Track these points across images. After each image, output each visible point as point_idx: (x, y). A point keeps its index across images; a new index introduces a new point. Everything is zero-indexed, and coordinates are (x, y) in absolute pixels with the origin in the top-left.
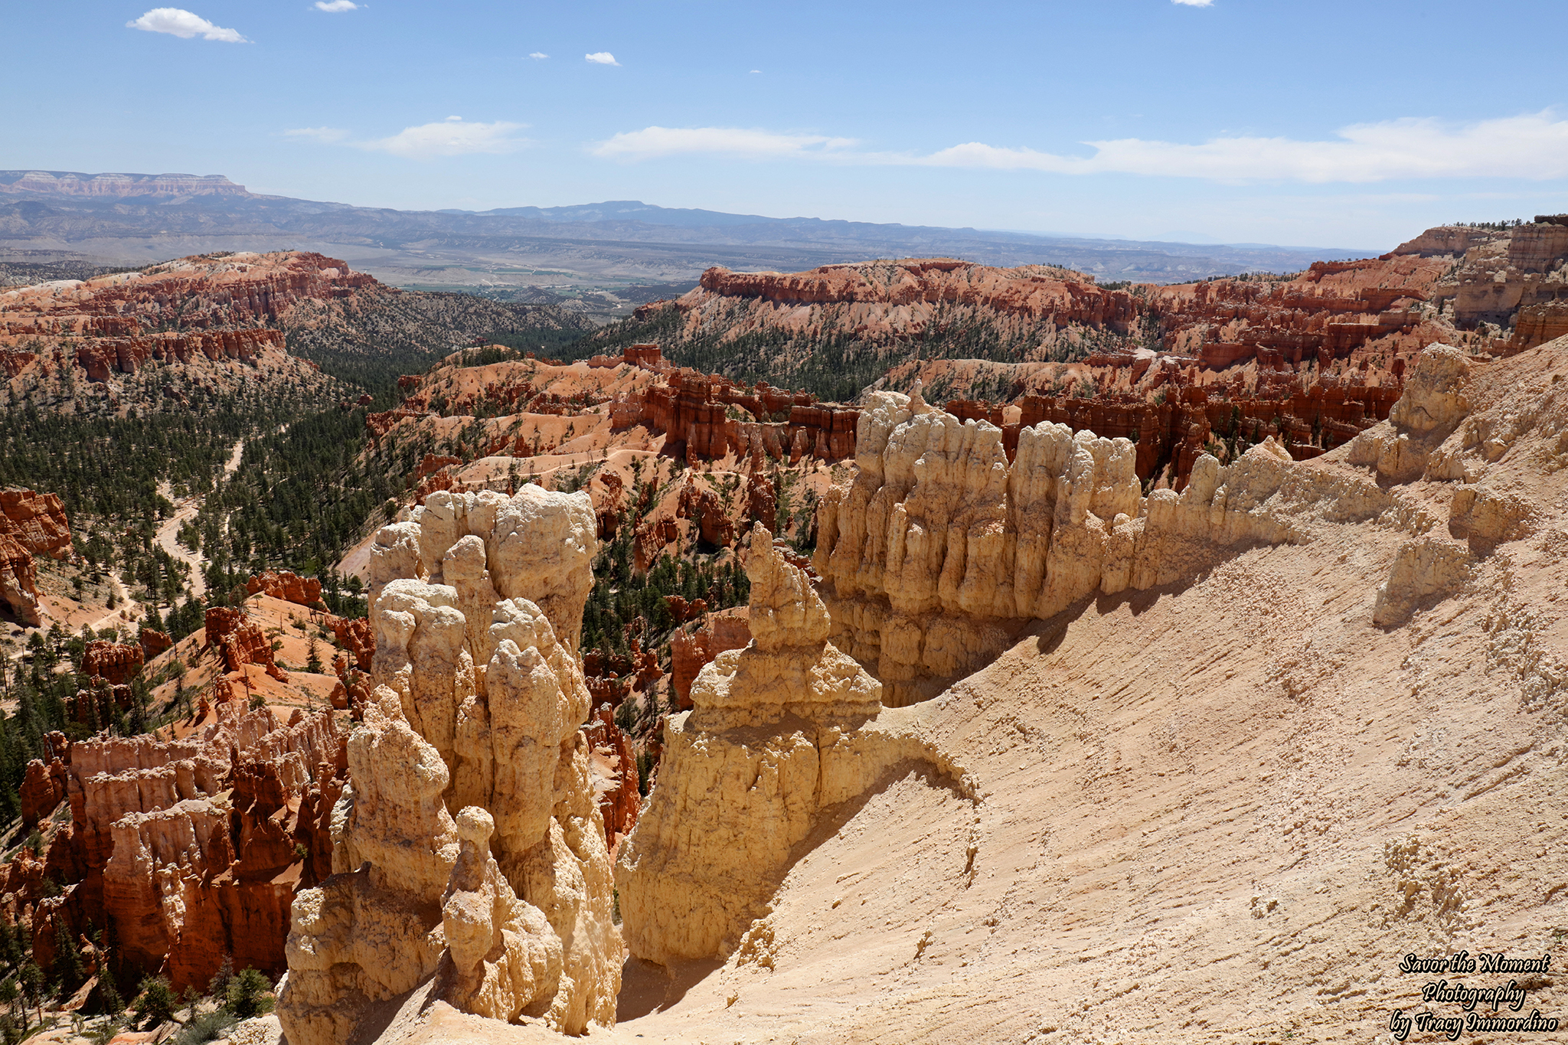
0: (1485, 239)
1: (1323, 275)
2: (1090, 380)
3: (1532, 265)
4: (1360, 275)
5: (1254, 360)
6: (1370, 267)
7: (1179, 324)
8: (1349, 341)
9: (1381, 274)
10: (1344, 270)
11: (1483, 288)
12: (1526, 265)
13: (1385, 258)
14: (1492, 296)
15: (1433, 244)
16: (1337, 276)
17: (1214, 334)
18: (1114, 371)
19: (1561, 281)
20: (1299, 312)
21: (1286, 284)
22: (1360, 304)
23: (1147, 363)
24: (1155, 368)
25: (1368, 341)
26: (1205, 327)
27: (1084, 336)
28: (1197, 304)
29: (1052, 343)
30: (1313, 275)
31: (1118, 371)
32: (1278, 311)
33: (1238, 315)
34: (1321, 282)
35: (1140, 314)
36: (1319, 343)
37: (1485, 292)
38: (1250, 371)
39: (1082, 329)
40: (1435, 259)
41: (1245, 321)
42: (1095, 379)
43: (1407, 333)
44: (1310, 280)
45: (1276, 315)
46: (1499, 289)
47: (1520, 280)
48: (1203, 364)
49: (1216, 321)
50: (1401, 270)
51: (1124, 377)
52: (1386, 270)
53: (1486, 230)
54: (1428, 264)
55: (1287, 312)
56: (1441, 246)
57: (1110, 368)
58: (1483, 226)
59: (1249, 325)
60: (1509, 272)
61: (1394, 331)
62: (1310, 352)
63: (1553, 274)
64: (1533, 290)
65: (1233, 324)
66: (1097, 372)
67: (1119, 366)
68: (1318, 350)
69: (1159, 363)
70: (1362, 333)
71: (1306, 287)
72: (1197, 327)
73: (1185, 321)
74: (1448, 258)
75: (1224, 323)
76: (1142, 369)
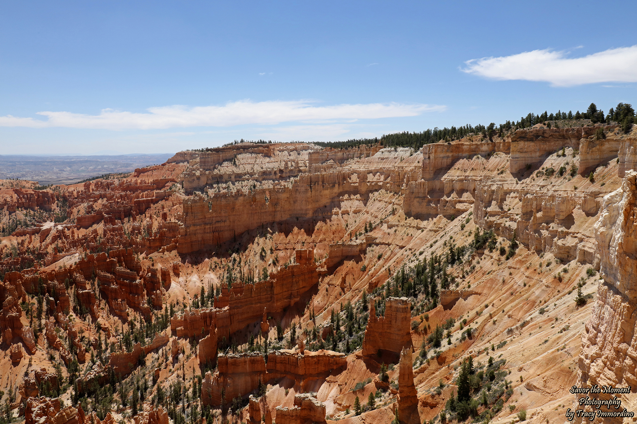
0: (197, 156)
1: (140, 174)
2: (16, 245)
3: (208, 168)
4: (155, 173)
5: (103, 221)
6: (158, 169)
7: (73, 204)
8: (144, 207)
9: (163, 171)
10: (148, 171)
11: (192, 178)
12: (206, 168)
13: (163, 165)
14: (196, 181)
15: (179, 158)
16: (146, 174)
17: (91, 207)
18: (30, 237)
19: (219, 173)
20: (128, 193)
21: (125, 179)
22: (153, 186)
23: (48, 231)
24: (53, 232)
25: (152, 205)
26: (86, 205)
27: (26, 215)
28: (85, 192)
29: (7, 221)
30: (136, 174)
31: (33, 237)
32: (118, 193)
33: (101, 197)
34: (140, 177)
35: (58, 200)
36: (131, 209)
37: (194, 180)
38: (100, 227)
39: (25, 212)
40: (181, 164)
41: (105, 199)
42: (18, 244)
43: (167, 200)
44: (135, 176)
45: (118, 195)
46: (198, 178)
47: (205, 174)
48: (79, 226)
49: (91, 201)
50: (170, 170)
51: (36, 239)
52: (165, 170)
53: (197, 152)
54: (179, 166)
55: (123, 193)
56: (182, 159)
57: (28, 236)
58: (195, 151)
59: (107, 201)
60: (201, 171)
61: (162, 200)
62: (128, 214)
63: (216, 170)
64: (210, 177)
65: (100, 201)
66: (20, 239)
67: (33, 234)
68: (131, 212)
69: (55, 229)
70: (149, 202)
71: (134, 179)
72: (82, 205)
73: (78, 202)
74: (186, 163)
75: (95, 201)
76: (46, 234)
